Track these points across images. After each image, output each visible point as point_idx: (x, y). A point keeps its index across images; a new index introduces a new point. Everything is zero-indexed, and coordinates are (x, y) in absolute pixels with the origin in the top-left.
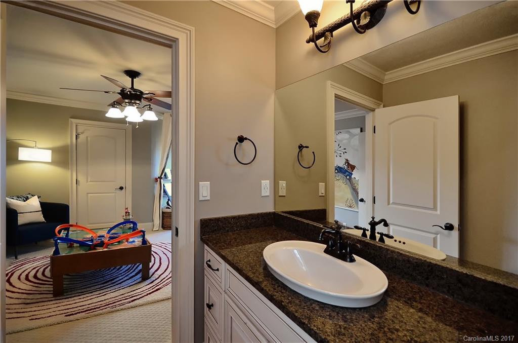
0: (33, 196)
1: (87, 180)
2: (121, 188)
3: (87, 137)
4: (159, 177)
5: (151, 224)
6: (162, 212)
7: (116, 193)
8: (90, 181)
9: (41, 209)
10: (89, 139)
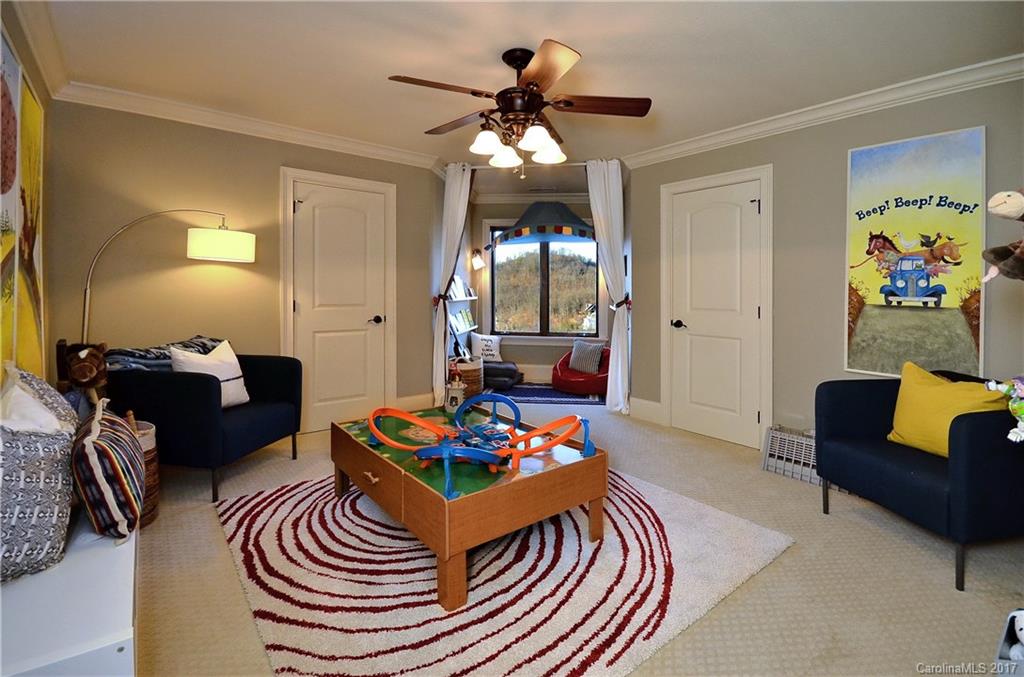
0: (220, 341)
1: (314, 303)
2: (378, 320)
3: (314, 208)
4: (440, 296)
5: (430, 396)
6: (450, 371)
7: (366, 330)
8: (320, 306)
9: (240, 373)
10: (317, 211)
